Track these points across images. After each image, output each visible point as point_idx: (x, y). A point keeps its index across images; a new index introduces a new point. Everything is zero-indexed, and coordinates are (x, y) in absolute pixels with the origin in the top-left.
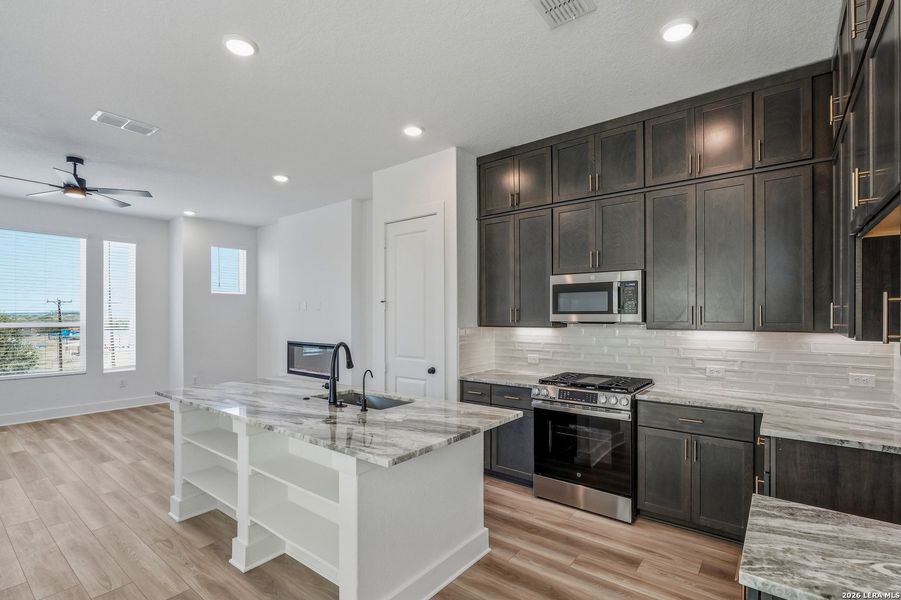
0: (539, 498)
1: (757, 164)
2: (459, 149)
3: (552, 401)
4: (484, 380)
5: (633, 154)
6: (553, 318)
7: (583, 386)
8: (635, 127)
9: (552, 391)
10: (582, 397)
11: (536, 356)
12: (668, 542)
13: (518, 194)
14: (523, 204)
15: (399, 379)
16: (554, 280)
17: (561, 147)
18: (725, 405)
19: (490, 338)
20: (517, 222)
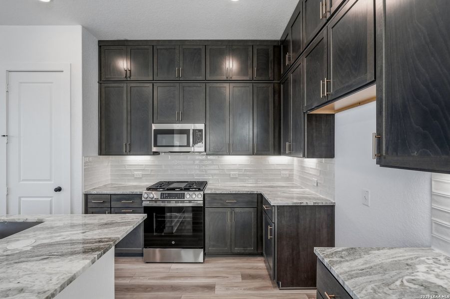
0: (147, 263)
1: (254, 79)
2: (83, 27)
3: (156, 201)
4: (105, 192)
5: (199, 61)
6: (154, 149)
7: (173, 189)
8: (201, 47)
9: (156, 195)
10: (176, 196)
11: (140, 173)
12: (223, 267)
13: (130, 71)
14: (133, 78)
15: (22, 199)
16: (154, 127)
17: (158, 47)
18: (246, 191)
19: (108, 162)
20: (129, 89)
